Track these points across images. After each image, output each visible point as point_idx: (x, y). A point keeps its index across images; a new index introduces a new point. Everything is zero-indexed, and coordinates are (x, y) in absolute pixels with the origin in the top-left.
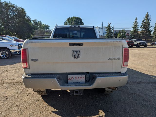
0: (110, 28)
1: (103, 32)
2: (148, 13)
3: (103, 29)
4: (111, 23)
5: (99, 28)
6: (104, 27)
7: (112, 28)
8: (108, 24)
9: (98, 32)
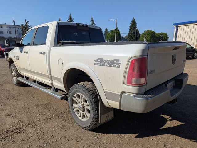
0: (28, 28)
1: (17, 33)
2: (71, 15)
3: (16, 28)
4: (28, 21)
5: (9, 26)
6: (17, 26)
7: (30, 27)
8: (25, 22)
9: (9, 32)
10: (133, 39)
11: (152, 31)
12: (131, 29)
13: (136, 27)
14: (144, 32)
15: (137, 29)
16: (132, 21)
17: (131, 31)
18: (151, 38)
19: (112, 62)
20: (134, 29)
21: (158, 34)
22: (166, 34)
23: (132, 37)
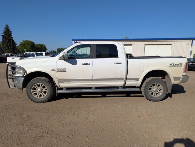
10: (9, 48)
11: (31, 41)
12: (5, 37)
13: (10, 35)
14: (22, 42)
15: (12, 38)
16: (5, 28)
17: (6, 39)
18: (31, 48)
19: (179, 65)
20: (9, 37)
21: (37, 45)
22: (45, 46)
23: (7, 46)
